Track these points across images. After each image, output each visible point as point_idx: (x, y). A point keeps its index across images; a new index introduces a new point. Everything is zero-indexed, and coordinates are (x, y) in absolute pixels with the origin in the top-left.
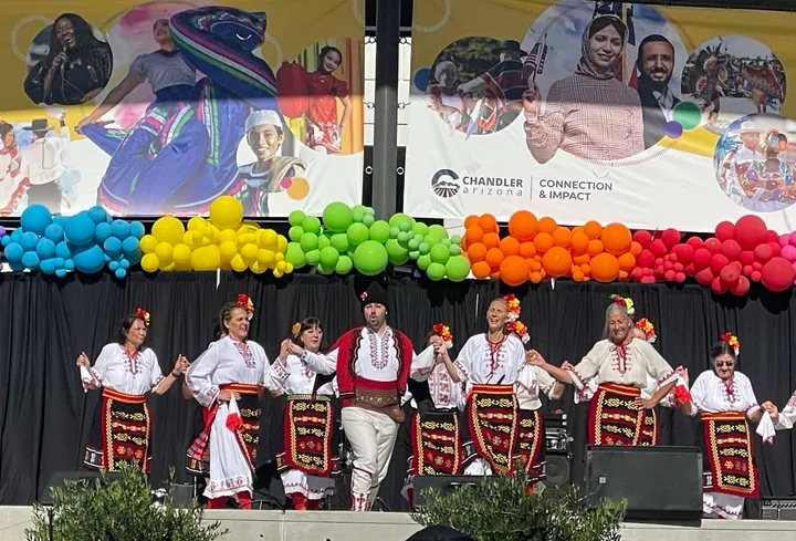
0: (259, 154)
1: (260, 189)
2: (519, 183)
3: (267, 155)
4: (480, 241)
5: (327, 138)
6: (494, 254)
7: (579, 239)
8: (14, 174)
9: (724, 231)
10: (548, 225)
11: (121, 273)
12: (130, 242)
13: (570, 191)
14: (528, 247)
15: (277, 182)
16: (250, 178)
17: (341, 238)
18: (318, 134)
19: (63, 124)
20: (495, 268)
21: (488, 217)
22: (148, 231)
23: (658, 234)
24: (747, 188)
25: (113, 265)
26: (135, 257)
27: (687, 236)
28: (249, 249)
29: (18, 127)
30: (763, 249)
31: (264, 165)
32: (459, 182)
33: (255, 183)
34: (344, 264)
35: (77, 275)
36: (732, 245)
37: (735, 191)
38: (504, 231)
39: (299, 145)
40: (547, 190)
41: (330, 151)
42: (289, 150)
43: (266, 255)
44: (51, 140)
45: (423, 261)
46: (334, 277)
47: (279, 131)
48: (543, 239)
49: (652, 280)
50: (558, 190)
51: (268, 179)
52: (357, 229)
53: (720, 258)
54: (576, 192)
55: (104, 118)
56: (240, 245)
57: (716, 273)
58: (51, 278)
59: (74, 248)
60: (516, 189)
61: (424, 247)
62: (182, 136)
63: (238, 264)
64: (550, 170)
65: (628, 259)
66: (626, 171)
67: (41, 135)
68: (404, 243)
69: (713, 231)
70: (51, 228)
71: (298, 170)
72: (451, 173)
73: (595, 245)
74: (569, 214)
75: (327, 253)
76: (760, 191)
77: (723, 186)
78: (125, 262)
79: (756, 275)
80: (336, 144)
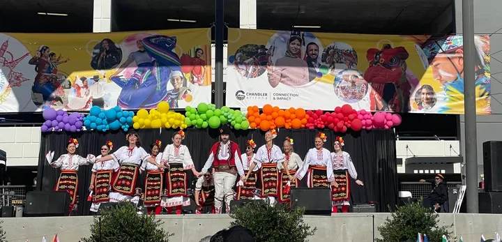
0: (175, 86)
1: (175, 98)
2: (266, 94)
3: (177, 87)
4: (252, 115)
5: (198, 80)
6: (258, 120)
7: (288, 114)
8: (87, 95)
9: (338, 110)
10: (277, 109)
11: (126, 130)
12: (129, 119)
13: (284, 97)
14: (270, 117)
15: (181, 96)
16: (171, 95)
17: (204, 116)
18: (195, 79)
19: (104, 77)
20: (258, 125)
21: (256, 107)
22: (136, 115)
23: (315, 111)
24: (345, 95)
25: (123, 127)
26: (131, 124)
27: (324, 112)
28: (171, 120)
29: (88, 79)
30: (351, 116)
31: (176, 90)
32: (245, 95)
33: (173, 97)
34: (205, 125)
35: (111, 131)
36: (340, 115)
37: (341, 96)
38: (261, 112)
39: (189, 83)
40: (276, 97)
41: (200, 85)
42: (185, 85)
43: (177, 122)
44: (100, 83)
45: (233, 123)
46: (202, 129)
47: (182, 79)
48: (275, 114)
49: (313, 127)
50: (280, 97)
51: (178, 95)
52: (209, 112)
53: (337, 119)
54: (286, 97)
55: (119, 75)
56: (168, 119)
57: (335, 124)
58: (101, 132)
59: (109, 121)
60: (265, 97)
61: (233, 118)
62: (147, 81)
63: (168, 126)
64: (277, 90)
65: (305, 120)
66: (303, 89)
67: (97, 81)
68: (226, 117)
69: (333, 110)
70: (100, 115)
71: (188, 92)
72: (242, 92)
73: (293, 116)
74: (283, 105)
75: (199, 121)
76: (350, 96)
77: (337, 94)
78: (127, 126)
79: (349, 125)
80: (202, 82)
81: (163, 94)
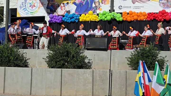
0: (95, 5)
1: (95, 10)
2: (131, 7)
3: (96, 5)
4: (124, 15)
5: (104, 2)
6: (126, 17)
7: (138, 14)
8: (64, 10)
9: (160, 12)
10: (135, 13)
11: (77, 22)
12: (78, 18)
13: (138, 8)
14: (131, 16)
16: (94, 8)
17: (105, 16)
18: (103, 2)
19: (70, 2)
20: (126, 19)
21: (126, 12)
22: (80, 16)
23: (150, 13)
24: (164, 6)
25: (76, 21)
27: (154, 13)
28: (93, 18)
29: (65, 3)
30: (165, 14)
31: (96, 7)
32: (122, 7)
33: (95, 9)
34: (106, 19)
35: (71, 22)
36: (161, 14)
37: (162, 6)
38: (128, 14)
39: (101, 4)
40: (135, 8)
41: (105, 4)
42: (99, 4)
43: (95, 18)
44: (69, 5)
45: (116, 18)
46: (105, 21)
47: (98, 2)
48: (133, 15)
49: (150, 20)
50: (136, 8)
51: (96, 8)
52: (107, 14)
53: (159, 16)
54: (139, 8)
55: (76, 1)
57: (158, 18)
58: (68, 23)
59: (71, 19)
60: (130, 8)
61: (116, 16)
62: (86, 3)
63: (92, 20)
64: (135, 5)
65: (146, 17)
66: (146, 4)
67: (68, 4)
68: (113, 16)
69: (158, 12)
70: (68, 16)
71: (100, 7)
72: (121, 6)
73: (141, 15)
74: (137, 11)
75: (103, 18)
76: (166, 6)
77: (160, 6)
78: (77, 20)
79: (164, 18)
80: (105, 3)
81: (91, 8)
